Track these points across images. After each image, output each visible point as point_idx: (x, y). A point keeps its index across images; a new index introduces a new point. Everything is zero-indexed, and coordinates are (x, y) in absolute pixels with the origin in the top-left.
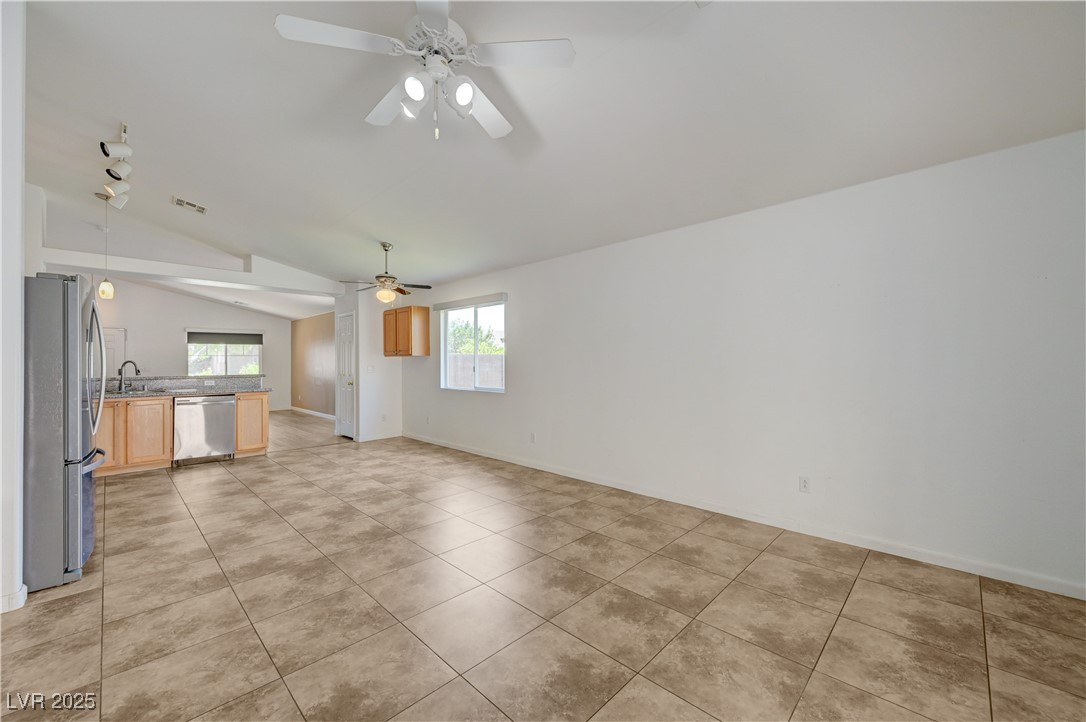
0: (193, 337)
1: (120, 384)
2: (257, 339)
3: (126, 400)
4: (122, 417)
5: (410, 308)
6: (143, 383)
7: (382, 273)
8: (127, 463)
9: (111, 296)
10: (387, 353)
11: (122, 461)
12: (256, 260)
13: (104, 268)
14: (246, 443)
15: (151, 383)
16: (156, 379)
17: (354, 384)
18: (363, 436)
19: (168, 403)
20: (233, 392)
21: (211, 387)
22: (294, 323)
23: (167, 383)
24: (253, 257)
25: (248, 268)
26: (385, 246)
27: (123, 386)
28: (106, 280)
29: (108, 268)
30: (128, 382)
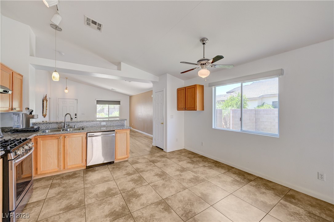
0: (99, 102)
1: (64, 124)
2: (118, 103)
3: (64, 135)
4: (62, 144)
5: (195, 85)
6: (74, 124)
7: (202, 58)
8: (64, 168)
9: (58, 80)
10: (179, 109)
11: (62, 167)
12: (123, 64)
13: (55, 67)
14: (120, 156)
15: (78, 124)
16: (80, 122)
17: (163, 124)
18: (169, 149)
19: (85, 136)
20: (114, 130)
21: (104, 126)
22: (131, 97)
23: (85, 124)
24: (122, 63)
25: (119, 69)
26: (203, 41)
27: (66, 126)
28: (55, 71)
29: (57, 67)
30: (68, 124)
